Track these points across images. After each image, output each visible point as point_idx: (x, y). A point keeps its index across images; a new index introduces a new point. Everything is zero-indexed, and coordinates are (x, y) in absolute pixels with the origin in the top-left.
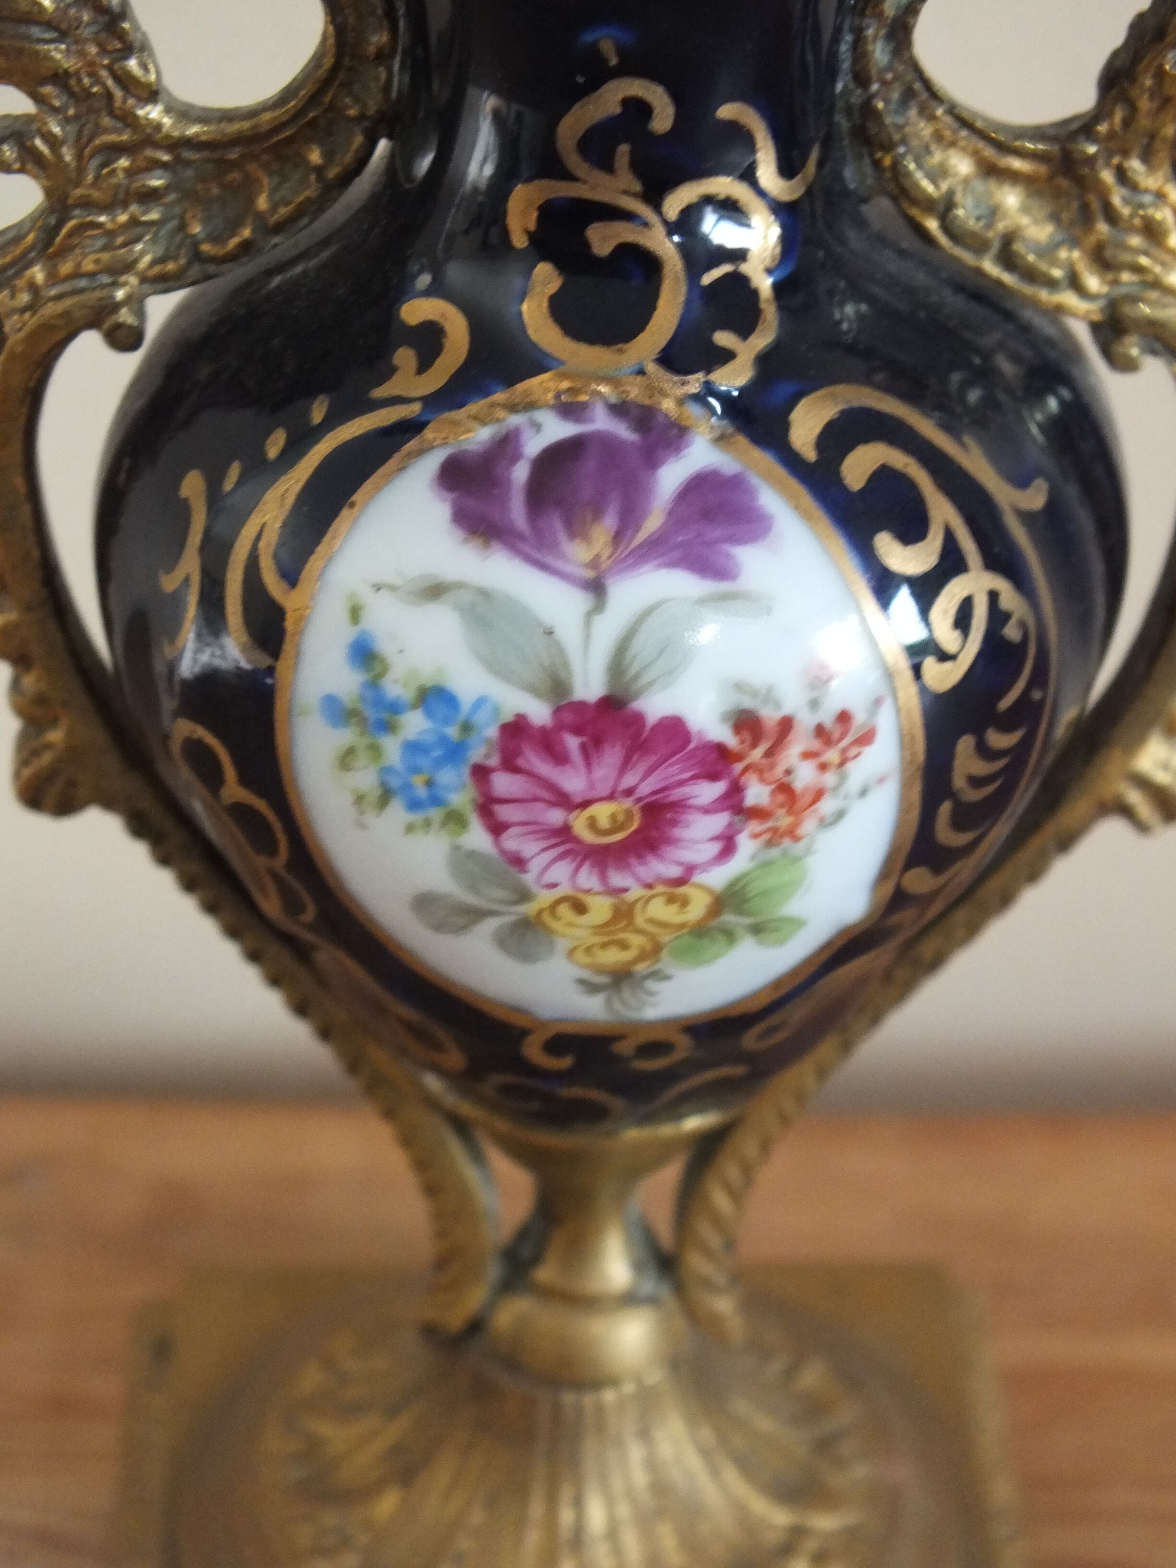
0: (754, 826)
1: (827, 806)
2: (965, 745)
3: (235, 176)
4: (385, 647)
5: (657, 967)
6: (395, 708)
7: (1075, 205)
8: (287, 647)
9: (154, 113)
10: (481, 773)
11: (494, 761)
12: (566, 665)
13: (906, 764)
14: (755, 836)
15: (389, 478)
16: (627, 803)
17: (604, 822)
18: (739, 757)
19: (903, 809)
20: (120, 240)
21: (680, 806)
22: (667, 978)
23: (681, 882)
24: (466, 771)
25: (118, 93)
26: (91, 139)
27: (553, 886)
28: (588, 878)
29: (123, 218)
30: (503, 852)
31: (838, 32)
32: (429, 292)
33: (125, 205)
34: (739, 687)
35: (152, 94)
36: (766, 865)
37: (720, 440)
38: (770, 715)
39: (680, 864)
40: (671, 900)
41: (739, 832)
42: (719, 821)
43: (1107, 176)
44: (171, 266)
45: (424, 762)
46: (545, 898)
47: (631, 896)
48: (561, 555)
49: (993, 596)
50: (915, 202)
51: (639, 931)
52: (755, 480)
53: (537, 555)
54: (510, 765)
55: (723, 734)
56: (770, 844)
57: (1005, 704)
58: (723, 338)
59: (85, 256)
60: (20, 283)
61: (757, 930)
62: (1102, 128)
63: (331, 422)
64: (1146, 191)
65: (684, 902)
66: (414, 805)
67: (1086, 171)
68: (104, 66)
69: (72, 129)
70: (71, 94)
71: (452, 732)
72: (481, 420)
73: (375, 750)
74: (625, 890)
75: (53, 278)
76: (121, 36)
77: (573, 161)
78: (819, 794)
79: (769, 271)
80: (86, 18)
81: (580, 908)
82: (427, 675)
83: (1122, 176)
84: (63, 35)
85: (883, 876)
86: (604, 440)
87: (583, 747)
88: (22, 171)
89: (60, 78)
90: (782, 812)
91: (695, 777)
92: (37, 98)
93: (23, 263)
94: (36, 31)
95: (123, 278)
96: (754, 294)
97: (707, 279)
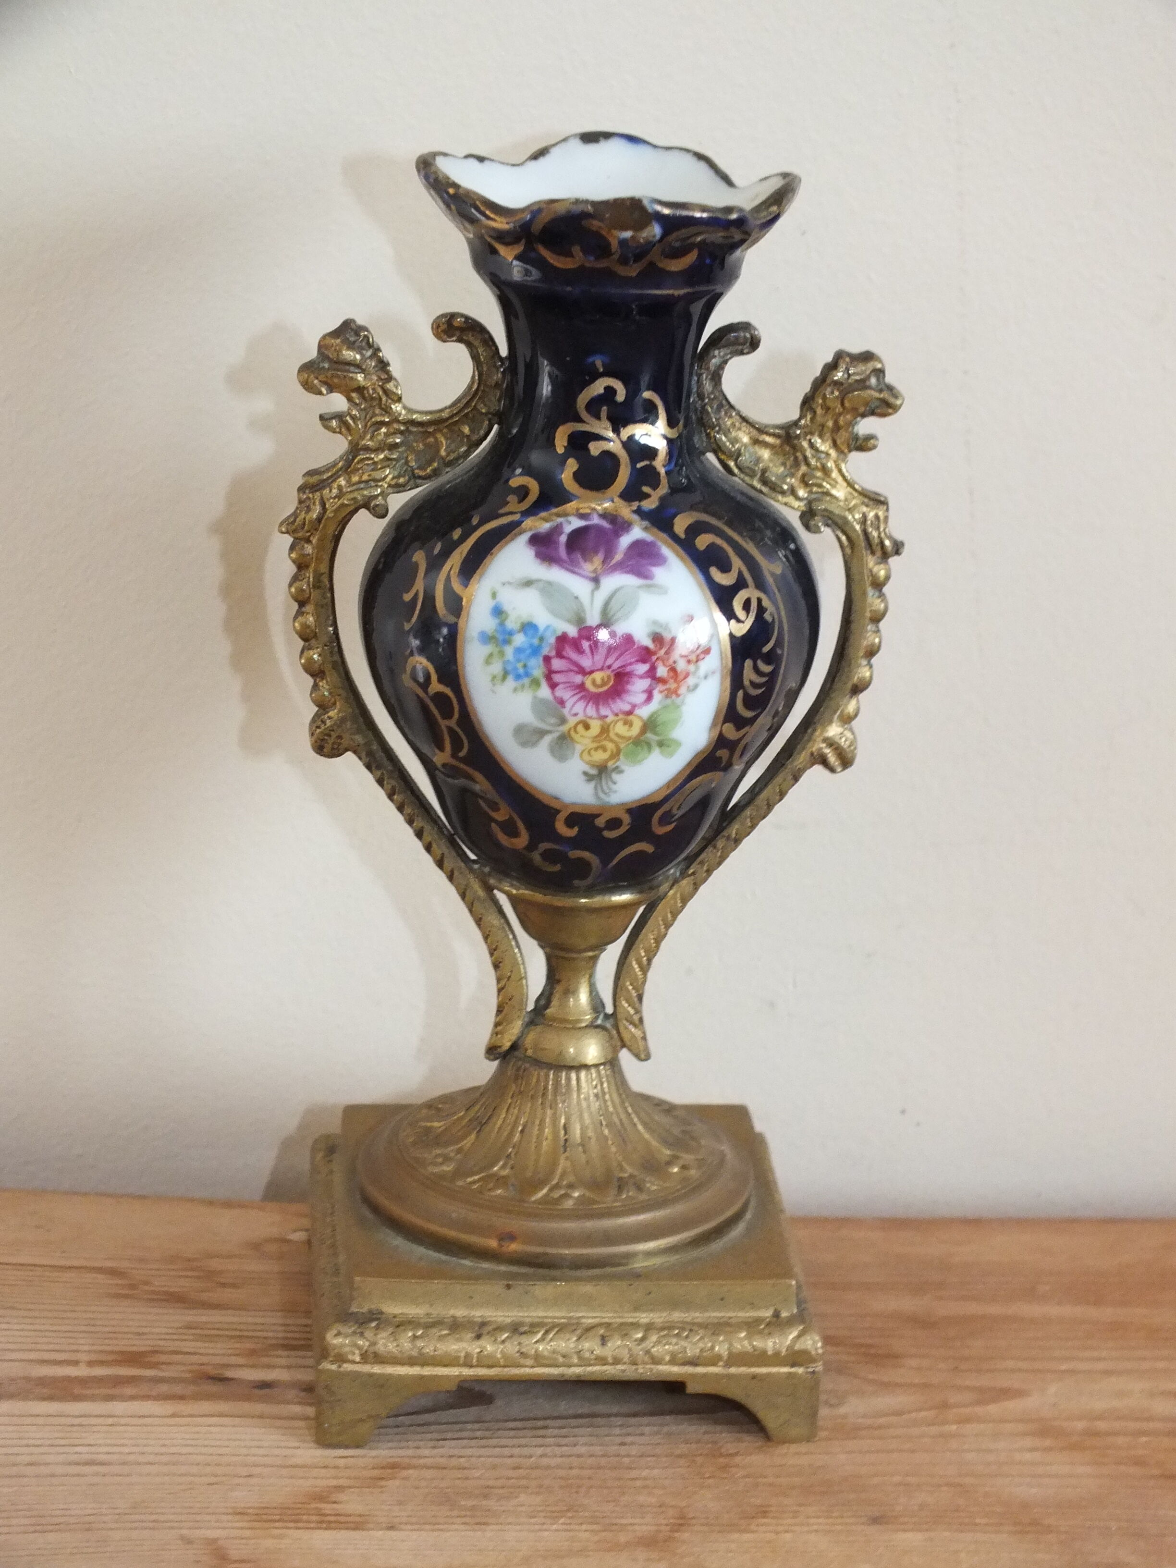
0: (660, 687)
1: (691, 681)
2: (748, 663)
3: (431, 440)
4: (506, 607)
5: (618, 764)
6: (511, 633)
7: (792, 458)
8: (464, 613)
9: (397, 407)
10: (547, 659)
11: (553, 653)
12: (584, 611)
13: (723, 667)
14: (661, 692)
15: (507, 543)
16: (609, 672)
17: (599, 682)
18: (654, 653)
19: (722, 692)
20: (379, 467)
21: (630, 674)
22: (621, 772)
23: (630, 713)
24: (541, 659)
25: (384, 399)
26: (371, 418)
27: (576, 715)
28: (591, 711)
29: (382, 456)
30: (555, 698)
31: (691, 374)
32: (521, 474)
33: (383, 451)
34: (655, 623)
35: (399, 399)
36: (665, 707)
37: (646, 529)
38: (667, 636)
39: (629, 703)
40: (625, 723)
41: (654, 689)
42: (645, 684)
43: (805, 444)
44: (401, 480)
45: (522, 656)
46: (572, 721)
47: (608, 720)
48: (581, 568)
49: (759, 601)
50: (724, 453)
51: (612, 741)
52: (659, 543)
53: (571, 568)
54: (560, 655)
55: (647, 642)
56: (667, 697)
57: (766, 649)
58: (646, 489)
59: (363, 473)
60: (335, 485)
61: (661, 744)
62: (803, 422)
63: (482, 523)
64: (822, 452)
65: (631, 725)
66: (518, 677)
67: (796, 442)
68: (379, 386)
69: (363, 414)
70: (364, 398)
71: (536, 641)
72: (546, 520)
73: (502, 653)
74: (606, 717)
75: (349, 483)
76: (388, 373)
77: (584, 414)
78: (687, 675)
79: (664, 466)
80: (373, 364)
81: (587, 727)
82: (525, 618)
83: (812, 445)
84: (363, 371)
85: (714, 724)
86: (597, 528)
87: (590, 646)
88: (340, 433)
89: (360, 390)
90: (672, 681)
91: (637, 661)
92: (350, 399)
93: (336, 476)
94: (352, 369)
95: (380, 484)
96: (659, 474)
97: (639, 466)
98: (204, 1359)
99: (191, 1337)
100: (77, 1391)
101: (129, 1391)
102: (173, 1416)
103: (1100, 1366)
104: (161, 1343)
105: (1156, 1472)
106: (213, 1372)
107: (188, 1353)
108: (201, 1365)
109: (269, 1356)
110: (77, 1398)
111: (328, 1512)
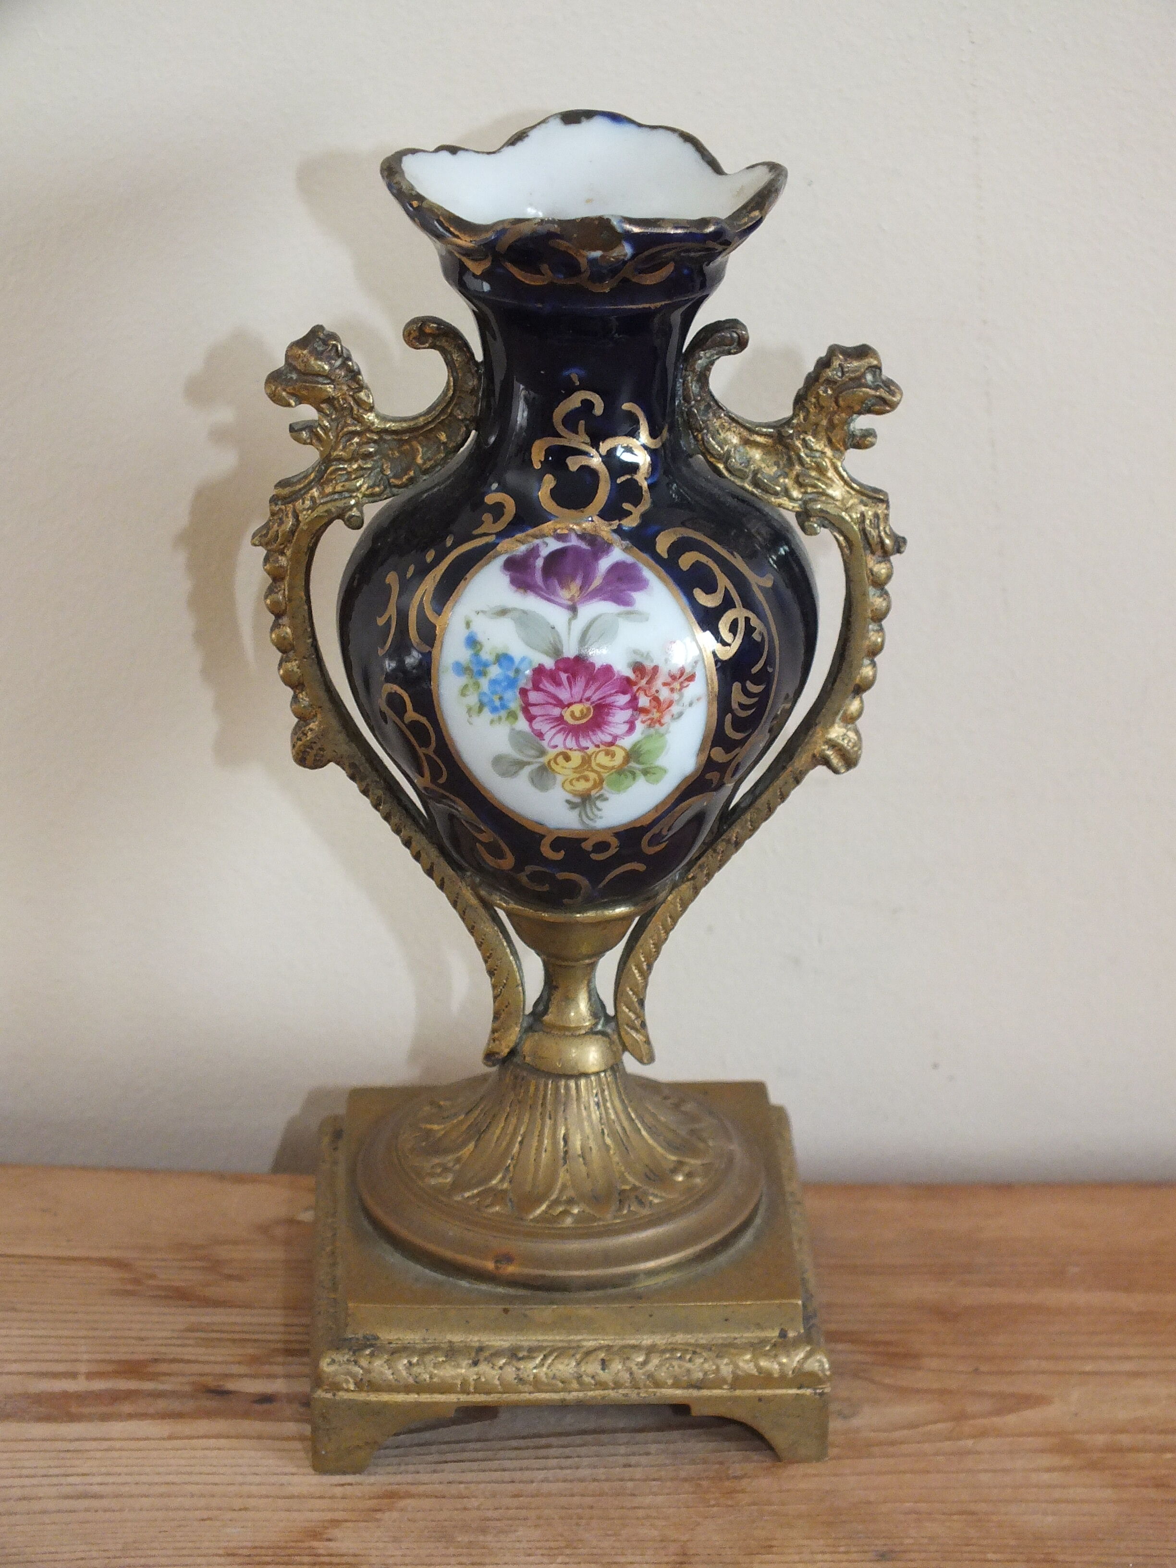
0: (643, 717)
1: (675, 709)
2: (736, 686)
3: (407, 447)
4: (481, 637)
5: (602, 792)
6: (486, 665)
7: (786, 457)
8: (437, 643)
9: (370, 417)
10: (524, 692)
11: (529, 686)
12: (560, 641)
13: (709, 693)
14: (643, 722)
15: (482, 567)
16: (588, 704)
17: (577, 714)
18: (635, 684)
19: (709, 716)
20: (353, 476)
21: (610, 706)
22: (606, 799)
23: (612, 744)
24: (517, 691)
25: (355, 408)
26: (342, 429)
27: (556, 746)
28: (571, 742)
29: (355, 466)
30: (533, 730)
31: (675, 378)
32: (497, 491)
33: (356, 461)
34: (635, 652)
35: (371, 409)
36: (648, 737)
37: (626, 550)
38: (649, 665)
39: (610, 734)
40: (607, 754)
41: (637, 719)
42: (627, 714)
43: (798, 444)
44: (377, 489)
45: (498, 689)
46: (552, 753)
47: (589, 752)
48: (558, 595)
49: (747, 620)
50: (713, 456)
51: (593, 771)
52: (641, 565)
53: (547, 596)
54: (536, 688)
55: (628, 673)
56: (650, 726)
57: (754, 670)
58: (627, 506)
59: (337, 484)
60: (308, 496)
61: (645, 772)
62: (795, 421)
63: (455, 545)
64: (817, 451)
65: (613, 755)
66: (494, 710)
67: (789, 441)
68: (350, 395)
69: (334, 424)
70: (335, 409)
71: (511, 674)
72: (522, 542)
73: (477, 685)
74: (588, 748)
75: (323, 494)
76: (358, 382)
77: (561, 429)
78: (671, 704)
79: (646, 479)
80: (343, 374)
81: (567, 758)
82: (500, 651)
83: (805, 444)
84: (332, 382)
85: (701, 750)
86: (575, 549)
87: (568, 678)
88: (311, 444)
89: (330, 400)
90: (655, 710)
91: (616, 692)
92: (320, 410)
93: (308, 487)
94: (320, 379)
95: (355, 494)
96: (641, 487)
97: (619, 481)
98: (207, 1369)
99: (194, 1342)
100: (74, 1409)
101: (127, 1408)
102: (170, 1438)
103: (1128, 1366)
104: (163, 1349)
106: (212, 1383)
107: (189, 1361)
108: (201, 1375)
109: (271, 1364)
110: (73, 1418)
111: (321, 1551)
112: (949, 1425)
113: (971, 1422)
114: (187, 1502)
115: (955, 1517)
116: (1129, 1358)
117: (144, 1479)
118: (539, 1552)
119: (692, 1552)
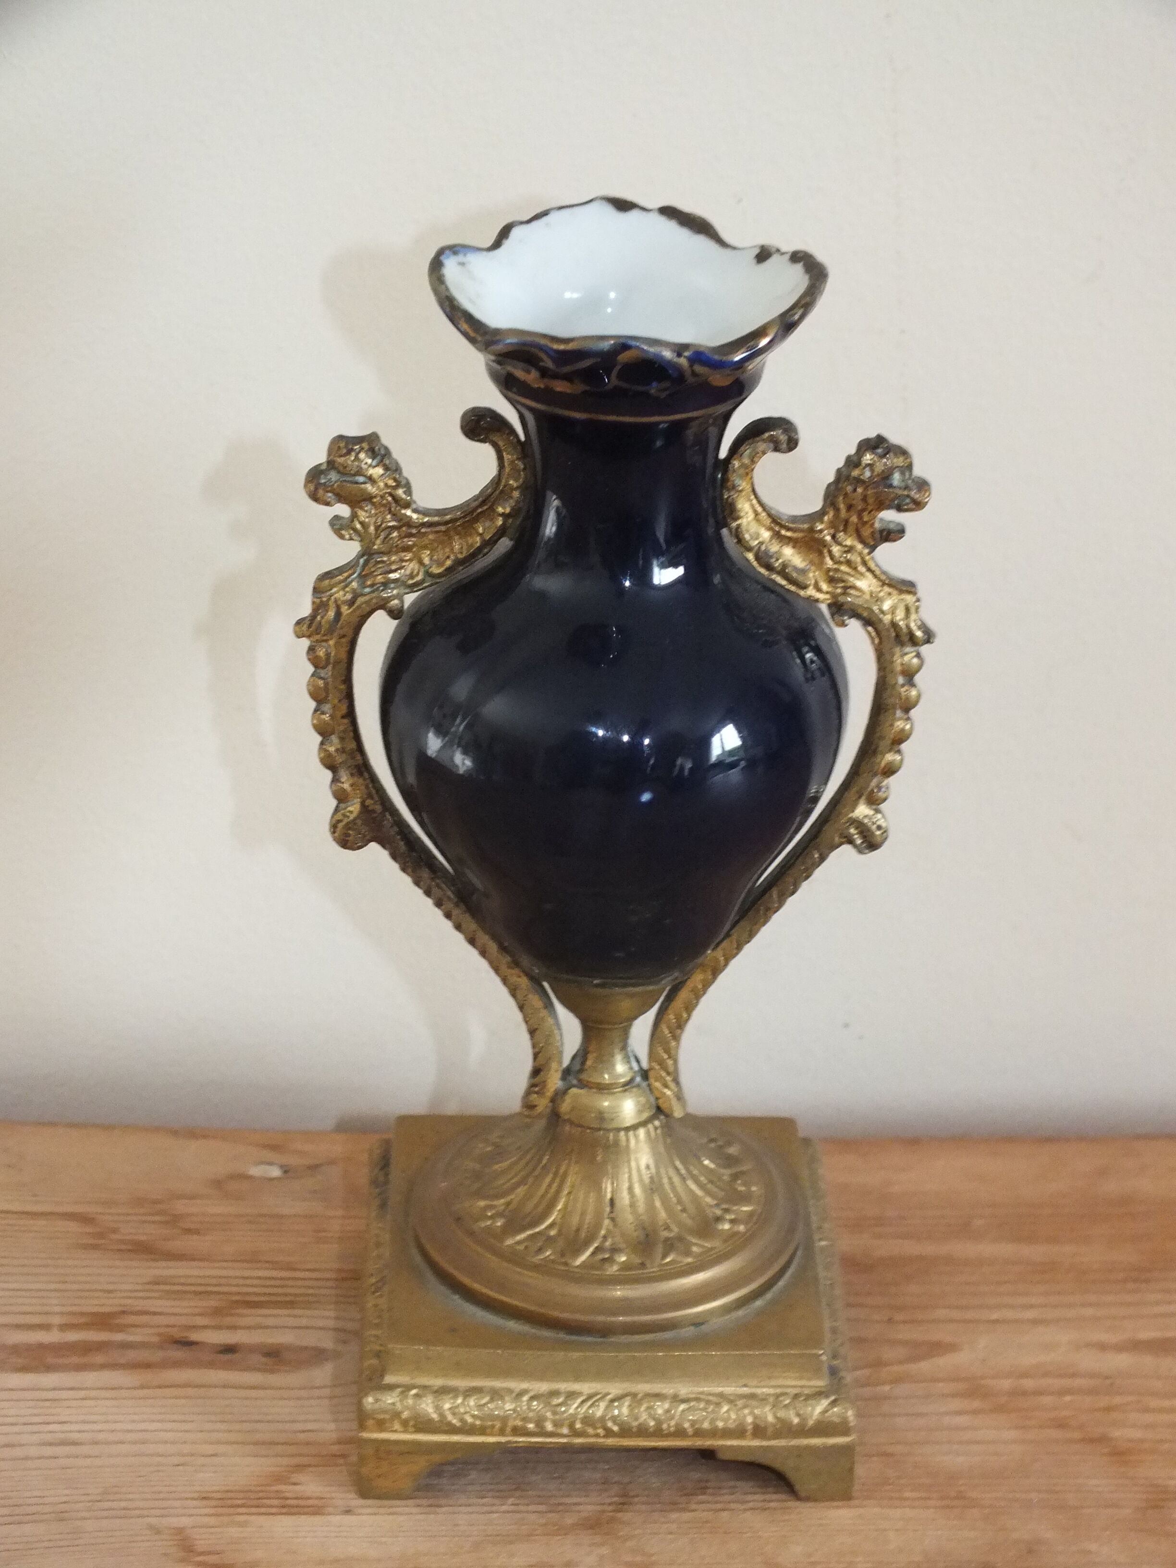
98: (172, 1320)
99: (156, 1295)
100: (51, 1360)
101: (99, 1359)
102: (142, 1387)
103: (1030, 1314)
104: (129, 1301)
105: (1077, 1435)
106: (178, 1334)
107: (155, 1314)
108: (167, 1326)
109: (232, 1315)
110: (49, 1368)
111: (288, 1495)
112: (867, 1372)
113: (888, 1368)
114: (161, 1448)
115: (875, 1459)
116: (1032, 1306)
117: (118, 1426)
118: (490, 1494)
119: (631, 1494)
